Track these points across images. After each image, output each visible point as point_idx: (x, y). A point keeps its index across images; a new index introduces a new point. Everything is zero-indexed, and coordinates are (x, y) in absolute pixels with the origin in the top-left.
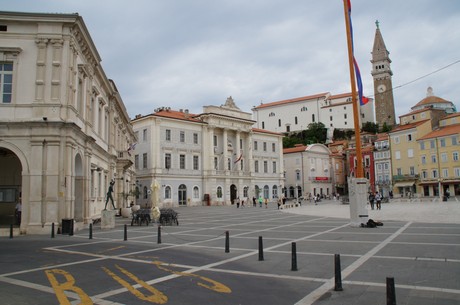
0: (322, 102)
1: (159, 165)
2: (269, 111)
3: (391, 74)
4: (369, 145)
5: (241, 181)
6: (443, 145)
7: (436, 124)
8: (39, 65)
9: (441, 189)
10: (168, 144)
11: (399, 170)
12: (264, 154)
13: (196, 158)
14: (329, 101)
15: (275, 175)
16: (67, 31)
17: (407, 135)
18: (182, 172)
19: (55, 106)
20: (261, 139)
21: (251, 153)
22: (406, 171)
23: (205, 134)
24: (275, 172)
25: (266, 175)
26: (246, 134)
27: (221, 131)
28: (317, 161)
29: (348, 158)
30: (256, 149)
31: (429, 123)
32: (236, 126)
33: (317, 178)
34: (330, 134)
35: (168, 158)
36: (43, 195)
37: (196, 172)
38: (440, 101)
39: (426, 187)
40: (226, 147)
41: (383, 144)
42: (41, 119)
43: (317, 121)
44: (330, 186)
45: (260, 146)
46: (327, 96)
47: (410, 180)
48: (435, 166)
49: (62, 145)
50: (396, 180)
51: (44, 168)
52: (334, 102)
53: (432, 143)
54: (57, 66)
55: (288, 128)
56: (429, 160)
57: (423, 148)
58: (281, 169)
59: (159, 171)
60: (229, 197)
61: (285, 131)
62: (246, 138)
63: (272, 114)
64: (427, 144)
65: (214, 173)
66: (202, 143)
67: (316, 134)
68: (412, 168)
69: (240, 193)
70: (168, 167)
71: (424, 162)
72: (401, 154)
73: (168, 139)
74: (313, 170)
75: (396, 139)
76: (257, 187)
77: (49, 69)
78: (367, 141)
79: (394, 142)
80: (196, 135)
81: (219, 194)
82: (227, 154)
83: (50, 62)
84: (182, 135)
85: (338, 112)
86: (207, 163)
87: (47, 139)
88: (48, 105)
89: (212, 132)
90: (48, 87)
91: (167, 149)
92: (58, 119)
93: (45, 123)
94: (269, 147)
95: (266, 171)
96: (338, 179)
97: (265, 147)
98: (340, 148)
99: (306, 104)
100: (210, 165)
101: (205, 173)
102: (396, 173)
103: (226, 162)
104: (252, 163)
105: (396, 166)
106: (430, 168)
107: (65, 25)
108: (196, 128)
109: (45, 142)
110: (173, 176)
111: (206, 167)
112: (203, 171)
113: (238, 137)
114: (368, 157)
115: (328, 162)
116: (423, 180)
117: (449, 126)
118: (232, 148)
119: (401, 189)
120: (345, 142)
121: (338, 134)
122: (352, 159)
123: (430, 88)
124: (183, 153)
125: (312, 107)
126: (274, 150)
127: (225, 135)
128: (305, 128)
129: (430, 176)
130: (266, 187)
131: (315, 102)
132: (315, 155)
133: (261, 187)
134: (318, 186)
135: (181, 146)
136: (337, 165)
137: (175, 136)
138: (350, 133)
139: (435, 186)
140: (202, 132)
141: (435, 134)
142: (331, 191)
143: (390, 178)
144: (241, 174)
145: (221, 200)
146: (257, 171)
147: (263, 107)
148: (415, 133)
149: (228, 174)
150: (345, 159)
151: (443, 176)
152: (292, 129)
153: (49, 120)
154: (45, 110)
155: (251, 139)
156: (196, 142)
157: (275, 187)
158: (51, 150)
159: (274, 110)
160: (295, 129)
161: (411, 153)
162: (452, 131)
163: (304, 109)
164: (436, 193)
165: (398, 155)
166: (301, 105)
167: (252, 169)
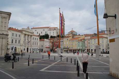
0: (48, 29)
1: (10, 42)
2: (35, 30)
3: (64, 24)
4: (59, 40)
5: (29, 47)
6: (74, 42)
7: (73, 37)
8: (2, 22)
9: (73, 51)
10: (13, 37)
11: (65, 46)
12: (35, 41)
13: (19, 41)
14: (50, 29)
15: (37, 46)
16: (8, 16)
17: (67, 39)
18: (16, 44)
19: (5, 31)
20: (35, 37)
21: (32, 40)
22: (66, 47)
23: (22, 35)
24: (37, 45)
25: (35, 46)
26: (31, 36)
27: (26, 35)
28: (47, 43)
29: (54, 43)
30: (33, 39)
31: (72, 37)
32: (29, 34)
33: (47, 47)
34: (50, 37)
35: (12, 40)
36: (2, 49)
37: (19, 44)
38: (74, 32)
39: (70, 50)
40: (27, 39)
41: (62, 40)
42: (2, 33)
43: (47, 33)
44: (49, 49)
45: (34, 39)
46: (50, 27)
47: (67, 49)
48: (72, 46)
49: (6, 39)
50: (64, 49)
51: (2, 43)
52: (51, 29)
53: (72, 41)
54: (6, 23)
55: (40, 34)
56: (71, 45)
57: (70, 42)
58: (39, 44)
59: (10, 43)
60: (26, 51)
61: (39, 35)
62: (31, 37)
63: (36, 30)
64: (71, 41)
65: (23, 45)
66: (21, 37)
67: (46, 36)
68: (68, 46)
69: (29, 50)
70: (12, 43)
71: (70, 45)
72: (66, 43)
73: (13, 36)
74: (46, 45)
75: (65, 40)
76: (33, 48)
77: (4, 23)
78: (58, 39)
79: (64, 40)
80: (20, 35)
81: (24, 50)
82: (27, 40)
83: (4, 22)
84: (16, 35)
85: (52, 32)
86: (22, 42)
87: (3, 37)
88: (4, 31)
89: (23, 35)
90: (3, 27)
91: (12, 38)
92: (6, 34)
93: (3, 34)
94: (36, 39)
95: (35, 45)
96: (51, 48)
97: (35, 39)
98: (52, 40)
99: (44, 29)
100: (22, 43)
101: (21, 45)
102: (64, 47)
103: (26, 42)
104: (32, 43)
105: (64, 45)
106: (71, 46)
107: (8, 14)
108: (20, 33)
109: (2, 38)
110: (13, 45)
111: (21, 43)
112: (21, 44)
113: (30, 36)
114: (58, 43)
115: (49, 43)
116: (69, 49)
117: (75, 38)
118: (28, 39)
119: (65, 50)
120: (53, 39)
121: (52, 37)
122: (55, 43)
123: (72, 29)
124: (16, 39)
125: (46, 30)
126: (37, 40)
127: (27, 36)
128: (44, 35)
129: (71, 48)
130: (35, 49)
131: (46, 29)
132: (47, 42)
133: (34, 48)
134: (47, 49)
135: (16, 37)
136: (51, 45)
137: (15, 35)
138: (54, 37)
139: (72, 50)
140: (21, 35)
141: (72, 39)
142: (49, 50)
143: (63, 48)
144: (30, 45)
145: (25, 51)
146: (33, 45)
147: (33, 28)
148: (69, 39)
149: (27, 45)
150: (53, 43)
151: (73, 48)
152: (40, 35)
153: (4, 34)
154: (3, 31)
155: (32, 37)
156: (19, 37)
157: (37, 49)
158: (4, 40)
159: (36, 29)
160: (41, 35)
161: (67, 43)
162: (76, 39)
163: (44, 30)
164: (72, 52)
165: (65, 43)
166: (43, 29)
167: (32, 44)
